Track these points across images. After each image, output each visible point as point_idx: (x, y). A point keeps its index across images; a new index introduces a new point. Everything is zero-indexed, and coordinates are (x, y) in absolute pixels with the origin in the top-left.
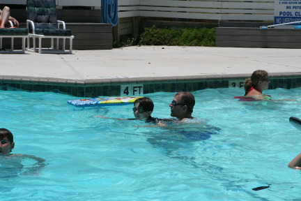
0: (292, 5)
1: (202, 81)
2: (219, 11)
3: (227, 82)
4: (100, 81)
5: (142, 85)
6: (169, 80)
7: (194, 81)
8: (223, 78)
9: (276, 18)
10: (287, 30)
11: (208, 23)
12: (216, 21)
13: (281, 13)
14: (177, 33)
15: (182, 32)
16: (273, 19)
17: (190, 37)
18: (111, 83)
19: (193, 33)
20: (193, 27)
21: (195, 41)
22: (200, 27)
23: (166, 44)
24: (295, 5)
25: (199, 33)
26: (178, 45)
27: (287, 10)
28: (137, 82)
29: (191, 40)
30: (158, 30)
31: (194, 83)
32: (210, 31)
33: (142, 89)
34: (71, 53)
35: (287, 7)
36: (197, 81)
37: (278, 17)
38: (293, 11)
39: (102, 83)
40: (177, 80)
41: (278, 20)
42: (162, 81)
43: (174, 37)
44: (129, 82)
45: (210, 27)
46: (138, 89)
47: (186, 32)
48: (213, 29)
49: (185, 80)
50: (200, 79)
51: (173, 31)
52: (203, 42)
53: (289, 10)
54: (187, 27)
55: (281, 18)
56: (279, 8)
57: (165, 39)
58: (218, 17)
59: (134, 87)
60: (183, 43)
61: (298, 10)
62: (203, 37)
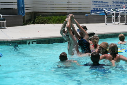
0: (98, 5)
1: (61, 38)
2: (67, 8)
4: (18, 40)
5: (36, 41)
6: (47, 38)
7: (58, 38)
9: (91, 11)
10: (96, 15)
11: (63, 14)
12: (67, 13)
13: (93, 9)
14: (50, 18)
15: (52, 18)
16: (90, 11)
17: (56, 20)
18: (23, 40)
19: (57, 18)
20: (57, 16)
21: (58, 21)
22: (60, 15)
23: (46, 23)
24: (99, 5)
25: (60, 18)
26: (51, 23)
27: (96, 7)
28: (34, 39)
29: (56, 21)
30: (42, 17)
33: (36, 42)
34: (5, 28)
35: (96, 6)
38: (98, 8)
39: (19, 40)
40: (51, 38)
41: (92, 12)
42: (44, 39)
43: (49, 20)
44: (30, 40)
46: (34, 42)
47: (54, 18)
48: (65, 16)
49: (54, 38)
51: (49, 17)
52: (61, 22)
54: (55, 15)
55: (94, 10)
56: (93, 7)
57: (45, 21)
58: (68, 11)
59: (33, 42)
60: (53, 22)
61: (100, 7)
62: (61, 19)
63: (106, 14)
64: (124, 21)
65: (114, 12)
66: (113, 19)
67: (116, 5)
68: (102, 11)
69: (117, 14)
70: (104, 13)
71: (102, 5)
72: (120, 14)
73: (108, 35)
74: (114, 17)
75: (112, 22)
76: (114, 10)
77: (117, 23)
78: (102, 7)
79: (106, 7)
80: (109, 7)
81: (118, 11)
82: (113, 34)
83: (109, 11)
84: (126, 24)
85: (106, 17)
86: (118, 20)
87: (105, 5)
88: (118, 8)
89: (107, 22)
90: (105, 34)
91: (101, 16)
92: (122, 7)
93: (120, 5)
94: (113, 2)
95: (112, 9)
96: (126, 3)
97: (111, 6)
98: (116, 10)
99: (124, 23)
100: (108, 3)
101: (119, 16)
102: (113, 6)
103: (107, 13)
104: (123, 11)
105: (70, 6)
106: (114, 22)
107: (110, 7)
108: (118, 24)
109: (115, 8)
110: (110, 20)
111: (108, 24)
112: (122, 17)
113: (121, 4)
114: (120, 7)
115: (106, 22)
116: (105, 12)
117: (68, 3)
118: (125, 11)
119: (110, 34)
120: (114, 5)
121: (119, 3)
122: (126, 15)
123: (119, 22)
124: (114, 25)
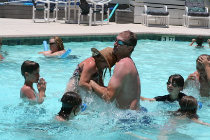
63: (35, 4)
64: (64, 17)
65: (48, 2)
66: (45, 12)
69: (53, 6)
70: (31, 2)
72: (57, 6)
73: (36, 38)
74: (47, 9)
75: (43, 18)
77: (52, 20)
81: (55, 1)
82: (44, 37)
84: (66, 23)
85: (34, 9)
86: (54, 15)
89: (36, 18)
90: (30, 37)
91: (26, 6)
99: (64, 21)
101: (55, 9)
103: (35, 2)
104: (62, 1)
106: (47, 17)
108: (54, 22)
110: (40, 14)
111: (37, 20)
112: (61, 10)
115: (33, 17)
118: (65, 1)
119: (39, 37)
122: (67, 8)
123: (55, 19)
124: (48, 24)
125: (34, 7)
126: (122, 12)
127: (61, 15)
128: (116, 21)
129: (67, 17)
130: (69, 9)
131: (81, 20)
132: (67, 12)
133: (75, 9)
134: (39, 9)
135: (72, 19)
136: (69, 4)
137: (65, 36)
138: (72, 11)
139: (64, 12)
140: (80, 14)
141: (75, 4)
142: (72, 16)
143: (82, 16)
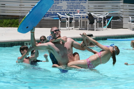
0: (52, 9)
1: (12, 43)
2: (20, 12)
3: (24, 43)
7: (8, 43)
8: (22, 41)
10: (50, 20)
11: (15, 17)
12: (19, 16)
14: (1, 22)
15: (3, 21)
17: (7, 23)
19: (8, 21)
20: (8, 19)
21: (9, 25)
22: (11, 19)
24: (53, 9)
25: (11, 21)
26: (2, 27)
29: (8, 25)
31: (9, 44)
32: (16, 21)
36: (10, 43)
37: (46, 14)
38: (52, 12)
45: (16, 19)
47: (5, 21)
48: (17, 20)
49: (5, 42)
50: (11, 42)
52: (13, 26)
53: (50, 11)
54: (6, 19)
55: (47, 15)
58: (20, 15)
60: (4, 26)
61: (54, 11)
62: (13, 23)
63: (60, 19)
64: (78, 26)
65: (68, 17)
66: (67, 23)
67: (70, 10)
68: (56, 15)
69: (71, 19)
70: (57, 17)
71: (56, 9)
72: (74, 19)
74: (68, 22)
75: (66, 27)
76: (68, 15)
77: (71, 28)
78: (56, 12)
79: (60, 11)
80: (63, 11)
81: (72, 16)
83: (63, 16)
84: (80, 30)
85: (60, 22)
86: (72, 25)
87: (59, 9)
88: (72, 13)
89: (61, 27)
91: (55, 20)
92: (76, 12)
93: (75, 10)
94: (67, 6)
95: (66, 14)
96: (80, 8)
97: (65, 10)
98: (70, 14)
99: (78, 29)
100: (62, 7)
101: (73, 21)
102: (67, 10)
103: (60, 17)
104: (77, 16)
105: (23, 9)
106: (68, 27)
107: (65, 12)
108: (72, 29)
109: (69, 13)
110: (64, 25)
112: (77, 22)
113: (75, 8)
114: (74, 12)
115: (59, 27)
116: (59, 17)
117: (20, 6)
118: (79, 16)
120: (69, 9)
121: (74, 8)
122: (80, 20)
123: (73, 27)
124: (68, 30)
125: (59, 20)
126: (115, 21)
127: (76, 25)
128: (111, 27)
129: (81, 25)
130: (82, 21)
131: (89, 27)
132: (81, 23)
133: (85, 21)
134: (63, 21)
135: (83, 27)
136: (82, 18)
137: (80, 38)
138: (83, 22)
139: (79, 23)
140: (88, 24)
141: (85, 18)
142: (83, 25)
143: (90, 25)
